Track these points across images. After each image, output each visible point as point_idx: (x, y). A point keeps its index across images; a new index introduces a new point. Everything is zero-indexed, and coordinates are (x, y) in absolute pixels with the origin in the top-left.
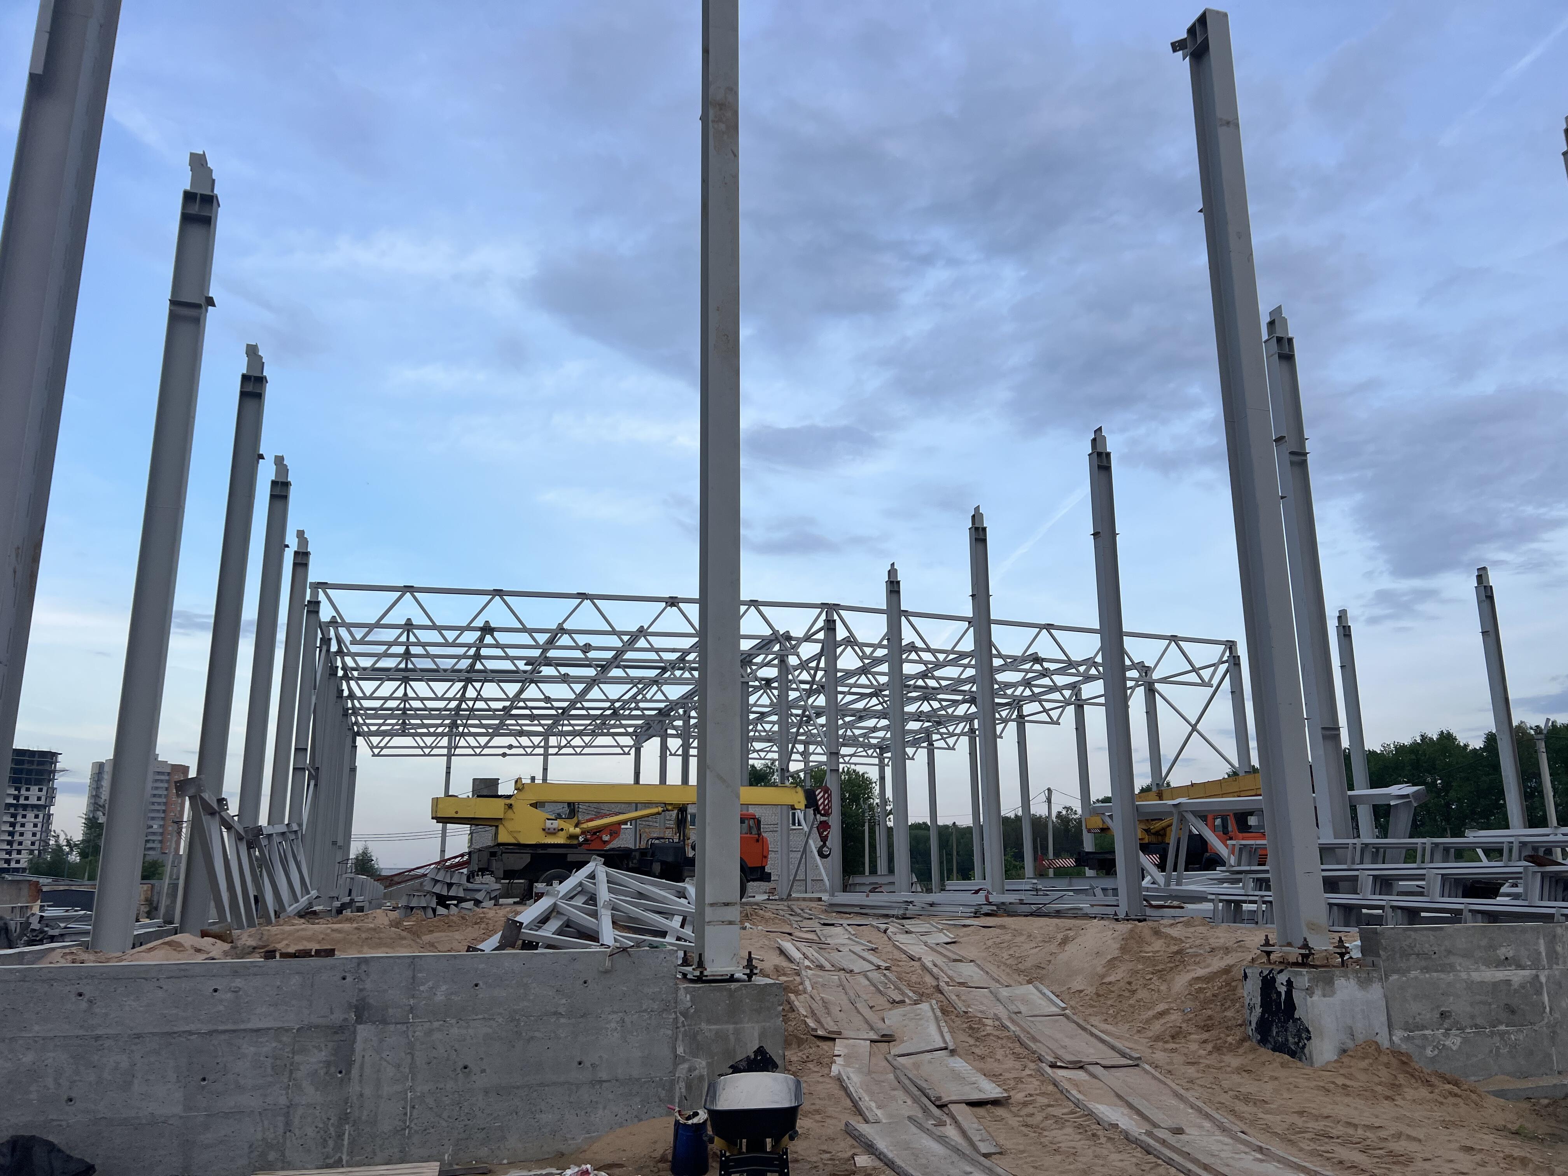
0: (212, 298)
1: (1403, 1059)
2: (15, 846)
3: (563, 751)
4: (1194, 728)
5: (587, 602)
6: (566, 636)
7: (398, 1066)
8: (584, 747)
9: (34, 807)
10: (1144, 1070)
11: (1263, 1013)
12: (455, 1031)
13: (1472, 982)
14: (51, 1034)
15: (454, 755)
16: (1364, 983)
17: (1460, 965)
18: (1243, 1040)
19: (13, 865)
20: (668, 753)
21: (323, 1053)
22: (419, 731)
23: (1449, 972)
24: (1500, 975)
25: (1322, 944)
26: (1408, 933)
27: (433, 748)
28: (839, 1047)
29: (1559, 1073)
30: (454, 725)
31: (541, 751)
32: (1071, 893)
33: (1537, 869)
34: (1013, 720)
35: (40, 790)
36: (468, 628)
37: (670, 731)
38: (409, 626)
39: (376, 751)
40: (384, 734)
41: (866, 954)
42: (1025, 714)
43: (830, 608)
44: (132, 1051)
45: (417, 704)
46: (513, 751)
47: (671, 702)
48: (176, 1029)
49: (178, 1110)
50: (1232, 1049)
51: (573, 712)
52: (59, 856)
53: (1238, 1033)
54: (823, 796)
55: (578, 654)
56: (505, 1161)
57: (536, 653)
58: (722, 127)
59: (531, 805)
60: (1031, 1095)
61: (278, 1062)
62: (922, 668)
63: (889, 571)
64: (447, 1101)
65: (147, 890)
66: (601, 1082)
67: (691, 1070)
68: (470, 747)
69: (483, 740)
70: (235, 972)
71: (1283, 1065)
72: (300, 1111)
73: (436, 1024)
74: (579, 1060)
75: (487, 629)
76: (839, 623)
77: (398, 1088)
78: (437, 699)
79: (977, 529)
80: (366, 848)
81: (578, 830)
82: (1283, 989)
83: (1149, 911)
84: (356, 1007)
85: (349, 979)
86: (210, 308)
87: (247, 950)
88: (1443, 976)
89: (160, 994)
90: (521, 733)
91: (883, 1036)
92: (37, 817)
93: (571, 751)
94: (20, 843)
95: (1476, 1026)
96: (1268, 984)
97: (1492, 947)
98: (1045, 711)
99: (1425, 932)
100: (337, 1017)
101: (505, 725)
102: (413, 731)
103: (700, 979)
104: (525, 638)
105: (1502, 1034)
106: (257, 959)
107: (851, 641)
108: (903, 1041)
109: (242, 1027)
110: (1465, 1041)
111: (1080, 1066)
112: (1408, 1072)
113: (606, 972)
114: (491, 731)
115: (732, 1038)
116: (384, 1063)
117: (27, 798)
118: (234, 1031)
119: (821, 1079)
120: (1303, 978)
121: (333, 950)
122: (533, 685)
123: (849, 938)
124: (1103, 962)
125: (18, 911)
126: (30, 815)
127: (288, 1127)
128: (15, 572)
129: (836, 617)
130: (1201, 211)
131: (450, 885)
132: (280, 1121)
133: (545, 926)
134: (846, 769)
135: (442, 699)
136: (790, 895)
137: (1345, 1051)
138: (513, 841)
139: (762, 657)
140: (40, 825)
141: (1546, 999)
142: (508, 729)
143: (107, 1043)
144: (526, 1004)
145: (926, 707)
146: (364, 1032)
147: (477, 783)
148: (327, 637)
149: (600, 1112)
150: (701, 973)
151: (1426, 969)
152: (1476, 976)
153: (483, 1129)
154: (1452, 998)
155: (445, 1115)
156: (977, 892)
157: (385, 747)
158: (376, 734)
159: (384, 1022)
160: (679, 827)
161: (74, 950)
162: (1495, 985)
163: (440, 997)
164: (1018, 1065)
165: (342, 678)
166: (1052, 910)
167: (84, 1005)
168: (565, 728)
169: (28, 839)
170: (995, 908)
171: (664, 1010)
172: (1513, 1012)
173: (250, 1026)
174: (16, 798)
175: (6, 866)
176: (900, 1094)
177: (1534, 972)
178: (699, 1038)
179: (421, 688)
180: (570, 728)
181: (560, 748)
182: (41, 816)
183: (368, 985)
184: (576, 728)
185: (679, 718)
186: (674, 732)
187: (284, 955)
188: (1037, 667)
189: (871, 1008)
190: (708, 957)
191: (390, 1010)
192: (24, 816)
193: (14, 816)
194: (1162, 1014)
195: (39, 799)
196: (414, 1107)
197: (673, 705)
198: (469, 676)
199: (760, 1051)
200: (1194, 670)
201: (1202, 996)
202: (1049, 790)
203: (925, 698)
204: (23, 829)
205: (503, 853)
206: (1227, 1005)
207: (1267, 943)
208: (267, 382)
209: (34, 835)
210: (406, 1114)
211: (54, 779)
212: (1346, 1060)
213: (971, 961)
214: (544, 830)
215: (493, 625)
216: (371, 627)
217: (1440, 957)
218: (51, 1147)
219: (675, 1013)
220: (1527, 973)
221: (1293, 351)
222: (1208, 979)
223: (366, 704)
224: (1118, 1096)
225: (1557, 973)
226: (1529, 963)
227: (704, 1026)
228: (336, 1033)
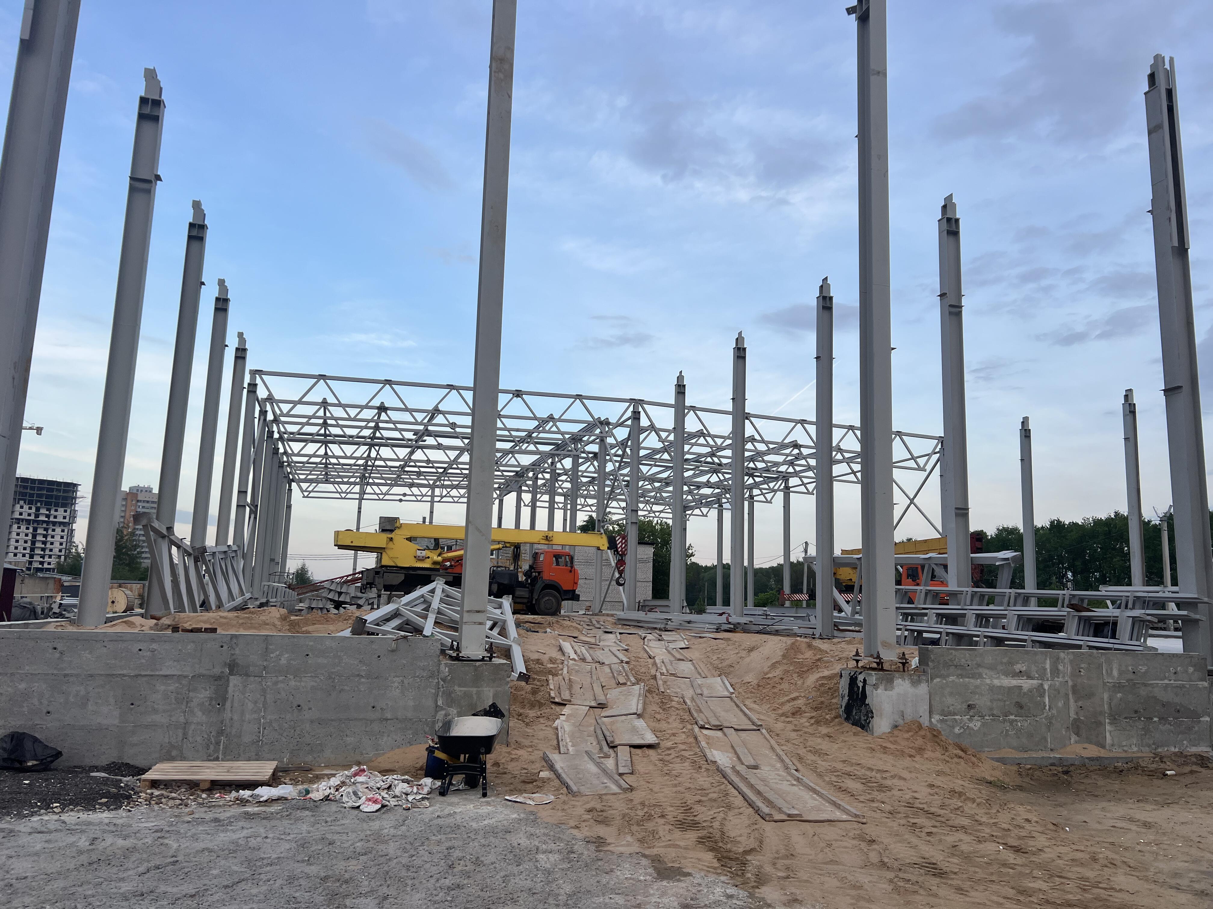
0: (159, 176)
1: (935, 733)
2: (47, 552)
3: (444, 499)
4: (912, 501)
5: (454, 392)
6: (441, 416)
7: (256, 702)
8: (460, 497)
9: (61, 523)
10: (762, 734)
11: (849, 700)
12: (293, 683)
13: (994, 686)
14: (37, 672)
15: (363, 499)
16: (915, 683)
17: (986, 674)
18: (836, 717)
19: (46, 566)
20: (522, 504)
21: (208, 692)
22: (337, 480)
23: (977, 679)
24: (1015, 682)
25: (890, 656)
26: (951, 651)
27: (348, 493)
28: (566, 710)
29: (1052, 750)
30: (363, 477)
31: (429, 499)
32: (792, 619)
33: (1076, 613)
34: (781, 490)
35: (65, 511)
36: (367, 407)
37: (523, 488)
38: (324, 404)
39: (306, 494)
40: (311, 481)
41: (617, 653)
42: (790, 485)
43: (637, 402)
44: (87, 685)
45: (334, 461)
46: (407, 498)
47: (523, 467)
48: (115, 673)
49: (116, 722)
50: (827, 723)
51: (450, 471)
52: (78, 560)
53: (834, 713)
54: (621, 541)
55: (448, 429)
56: (323, 765)
57: (421, 427)
58: (501, 76)
59: (407, 539)
60: (676, 744)
61: (179, 696)
62: (709, 450)
63: (678, 377)
64: (286, 726)
65: (140, 588)
66: (387, 720)
67: (446, 715)
68: (375, 494)
69: (384, 489)
70: (153, 639)
71: (855, 734)
72: (193, 727)
73: (281, 678)
74: (372, 705)
75: (382, 409)
76: (642, 414)
77: (255, 716)
78: (346, 457)
79: (739, 349)
80: (304, 565)
81: (440, 559)
82: (861, 685)
83: (836, 633)
84: (230, 665)
85: (225, 647)
86: (158, 182)
87: (164, 627)
88: (972, 681)
89: (105, 650)
90: (411, 485)
91: (599, 704)
92: (63, 531)
93: (450, 500)
94: (51, 550)
95: (993, 715)
96: (853, 680)
97: (1011, 663)
98: (804, 484)
99: (963, 652)
100: (217, 671)
101: (401, 478)
102: (332, 480)
103: (457, 658)
104: (407, 417)
105: (1011, 722)
106: (169, 632)
107: (652, 427)
108: (612, 708)
109: (157, 673)
110: (983, 725)
111: (720, 728)
112: (937, 742)
113: (393, 651)
114: (389, 482)
115: (475, 697)
116: (247, 701)
117: (55, 517)
118: (152, 676)
119: (544, 728)
120: (873, 677)
121: (216, 629)
122: (420, 450)
123: (615, 642)
124: (769, 664)
125: (45, 600)
126: (58, 530)
127: (185, 736)
128: (14, 378)
129: (640, 409)
130: (856, 137)
131: (340, 594)
132: (180, 732)
133: (388, 624)
134: (659, 521)
135: (351, 457)
136: (600, 611)
137: (896, 726)
138: (393, 564)
139: (587, 437)
140: (65, 537)
141: (1047, 700)
142: (404, 481)
143: (71, 679)
144: (339, 668)
145: (714, 479)
146: (234, 681)
147: (382, 520)
148: (264, 410)
149: (385, 739)
150: (458, 654)
151: (961, 676)
152: (996, 682)
153: (309, 744)
154: (977, 696)
155: (285, 734)
156: (721, 614)
157: (312, 491)
158: (305, 481)
159: (247, 675)
160: (514, 559)
161: (63, 623)
162: (1010, 689)
163: (283, 661)
164: (681, 726)
165: (278, 440)
166: (772, 630)
167: (57, 655)
168: (446, 483)
169: (56, 547)
170: (732, 626)
171: (430, 677)
172: (1021, 707)
173: (161, 673)
174: (48, 516)
175: (40, 566)
176: (592, 740)
177: (1040, 682)
178: (453, 695)
179: (335, 449)
180: (449, 483)
181: (442, 497)
182: (66, 531)
183: (237, 651)
184: (454, 483)
185: (530, 479)
186: (526, 489)
187: (185, 630)
188: (796, 451)
189: (603, 687)
190: (464, 644)
191: (251, 668)
192: (54, 530)
193: (46, 530)
194: (794, 699)
195: (65, 518)
196: (265, 728)
197: (526, 469)
198: (372, 442)
199: (494, 705)
200: (913, 458)
201: (823, 688)
202: (806, 543)
203: (716, 471)
204: (53, 539)
205: (384, 572)
206: (835, 695)
207: (857, 654)
208: (207, 228)
209: (61, 544)
210: (260, 732)
211: (75, 503)
212: (896, 732)
213: (690, 661)
214: (415, 557)
215: (386, 405)
216: (295, 403)
217: (972, 668)
218: (35, 740)
219: (438, 679)
220: (1035, 682)
221: (959, 229)
222: (830, 678)
223: (295, 459)
224: (732, 747)
225: (1057, 683)
226: (1037, 676)
227: (456, 688)
228: (216, 680)
